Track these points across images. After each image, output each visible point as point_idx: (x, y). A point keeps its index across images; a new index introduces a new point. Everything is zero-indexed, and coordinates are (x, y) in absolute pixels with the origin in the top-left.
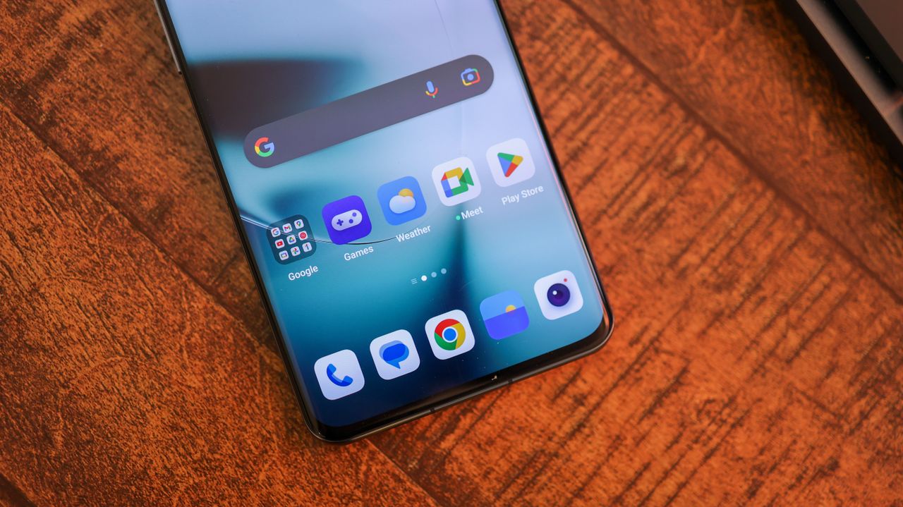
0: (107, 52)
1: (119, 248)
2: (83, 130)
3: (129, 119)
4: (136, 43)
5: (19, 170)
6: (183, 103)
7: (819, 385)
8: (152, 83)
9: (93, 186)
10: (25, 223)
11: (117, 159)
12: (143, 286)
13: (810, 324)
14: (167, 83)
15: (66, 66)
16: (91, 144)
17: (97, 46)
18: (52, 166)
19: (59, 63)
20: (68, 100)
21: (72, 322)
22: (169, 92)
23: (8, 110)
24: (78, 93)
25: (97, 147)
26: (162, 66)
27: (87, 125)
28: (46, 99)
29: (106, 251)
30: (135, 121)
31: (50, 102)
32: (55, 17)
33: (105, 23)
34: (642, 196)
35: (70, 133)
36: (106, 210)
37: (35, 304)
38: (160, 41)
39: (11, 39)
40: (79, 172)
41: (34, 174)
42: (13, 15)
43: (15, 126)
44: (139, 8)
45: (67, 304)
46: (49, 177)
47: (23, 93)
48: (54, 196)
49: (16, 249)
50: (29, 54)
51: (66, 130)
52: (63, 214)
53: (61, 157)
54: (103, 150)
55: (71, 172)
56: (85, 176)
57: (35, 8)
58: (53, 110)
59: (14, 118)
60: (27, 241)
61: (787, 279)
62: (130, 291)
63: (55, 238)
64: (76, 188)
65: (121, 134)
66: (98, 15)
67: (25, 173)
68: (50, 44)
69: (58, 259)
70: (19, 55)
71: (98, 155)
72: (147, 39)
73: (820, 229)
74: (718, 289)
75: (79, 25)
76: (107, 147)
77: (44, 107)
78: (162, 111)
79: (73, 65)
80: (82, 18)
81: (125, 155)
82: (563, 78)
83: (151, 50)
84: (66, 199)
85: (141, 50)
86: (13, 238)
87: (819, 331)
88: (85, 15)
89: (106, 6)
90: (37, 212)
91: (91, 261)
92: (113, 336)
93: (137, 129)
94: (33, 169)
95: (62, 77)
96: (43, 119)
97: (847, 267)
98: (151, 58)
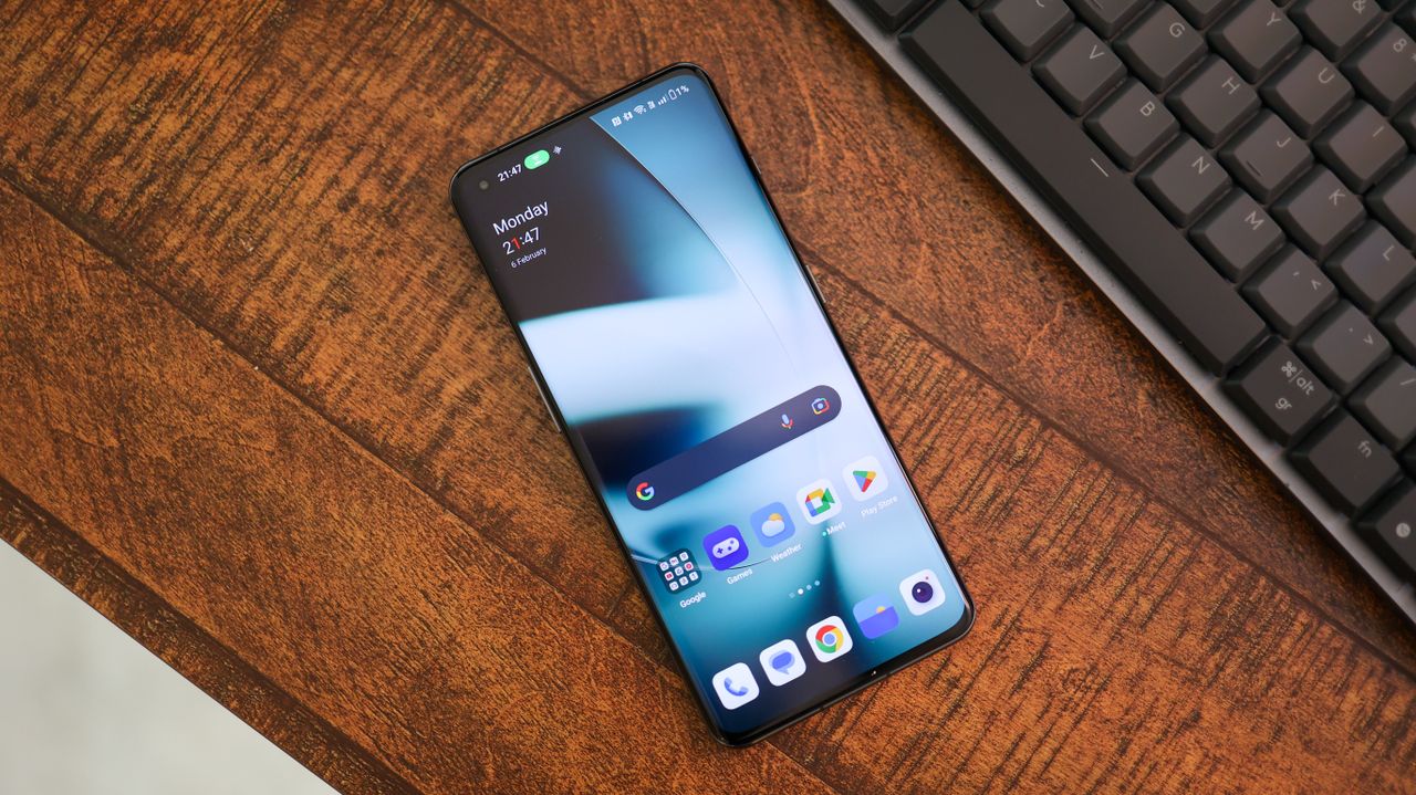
0: (488, 417)
1: (522, 594)
2: (476, 491)
3: (516, 476)
4: (512, 405)
5: (424, 533)
6: (563, 455)
7: (1174, 644)
8: (532, 441)
9: (492, 540)
10: (435, 581)
11: (510, 513)
12: (547, 625)
13: (1159, 589)
14: (545, 438)
15: (453, 434)
16: (485, 503)
17: (478, 412)
18: (453, 527)
19: (446, 433)
20: (459, 465)
21: (488, 665)
22: (548, 447)
23: (407, 481)
24: (468, 458)
25: (491, 504)
26: (539, 424)
27: (479, 486)
28: (440, 466)
29: (511, 598)
30: (521, 477)
31: (443, 468)
32: (437, 391)
33: (483, 390)
34: (989, 489)
35: (464, 495)
36: (506, 561)
37: (454, 653)
38: (534, 401)
39: (401, 415)
40: (477, 530)
41: (438, 536)
42: (399, 394)
43: (415, 495)
44: (511, 373)
45: (482, 649)
46: (452, 537)
47: (418, 464)
48: (458, 553)
49: (430, 605)
50: (418, 428)
51: (461, 492)
52: (468, 569)
53: (460, 517)
54: (496, 507)
55: (470, 529)
56: (484, 532)
57: (418, 385)
58: (447, 475)
59: (413, 487)
60: (439, 597)
61: (1132, 550)
62: (537, 632)
63: (464, 591)
64: (477, 544)
65: (511, 490)
66: (475, 384)
67: (429, 536)
68: (436, 416)
69: (468, 610)
70: (410, 429)
71: (493, 512)
72: (522, 400)
73: (1159, 500)
74: (1069, 566)
75: (460, 396)
76: (499, 504)
77: (438, 474)
78: (544, 465)
79: (460, 432)
80: (462, 389)
81: (517, 509)
82: (903, 389)
83: (527, 411)
84: (469, 555)
85: (519, 412)
86: (426, 596)
87: (1168, 594)
88: (465, 386)
89: (482, 375)
90: (445, 570)
91: (499, 608)
92: (527, 674)
93: (524, 484)
94: (436, 531)
95: (451, 445)
96: (439, 486)
97: (1188, 532)
98: (528, 417)
